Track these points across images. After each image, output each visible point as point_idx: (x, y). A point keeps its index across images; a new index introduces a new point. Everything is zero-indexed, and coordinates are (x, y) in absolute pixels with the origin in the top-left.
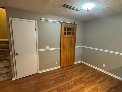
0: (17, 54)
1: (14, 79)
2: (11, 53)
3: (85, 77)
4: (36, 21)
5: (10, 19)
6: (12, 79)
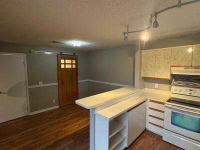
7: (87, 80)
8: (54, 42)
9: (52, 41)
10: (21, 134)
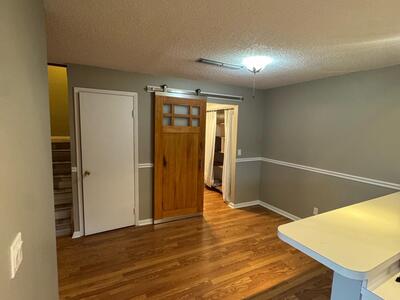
0: (87, 173)
1: (77, 235)
2: (74, 170)
3: (258, 239)
4: (136, 94)
5: (76, 90)
6: (71, 235)
7: (260, 159)
8: (200, 61)
9: (198, 57)
10: (121, 272)
